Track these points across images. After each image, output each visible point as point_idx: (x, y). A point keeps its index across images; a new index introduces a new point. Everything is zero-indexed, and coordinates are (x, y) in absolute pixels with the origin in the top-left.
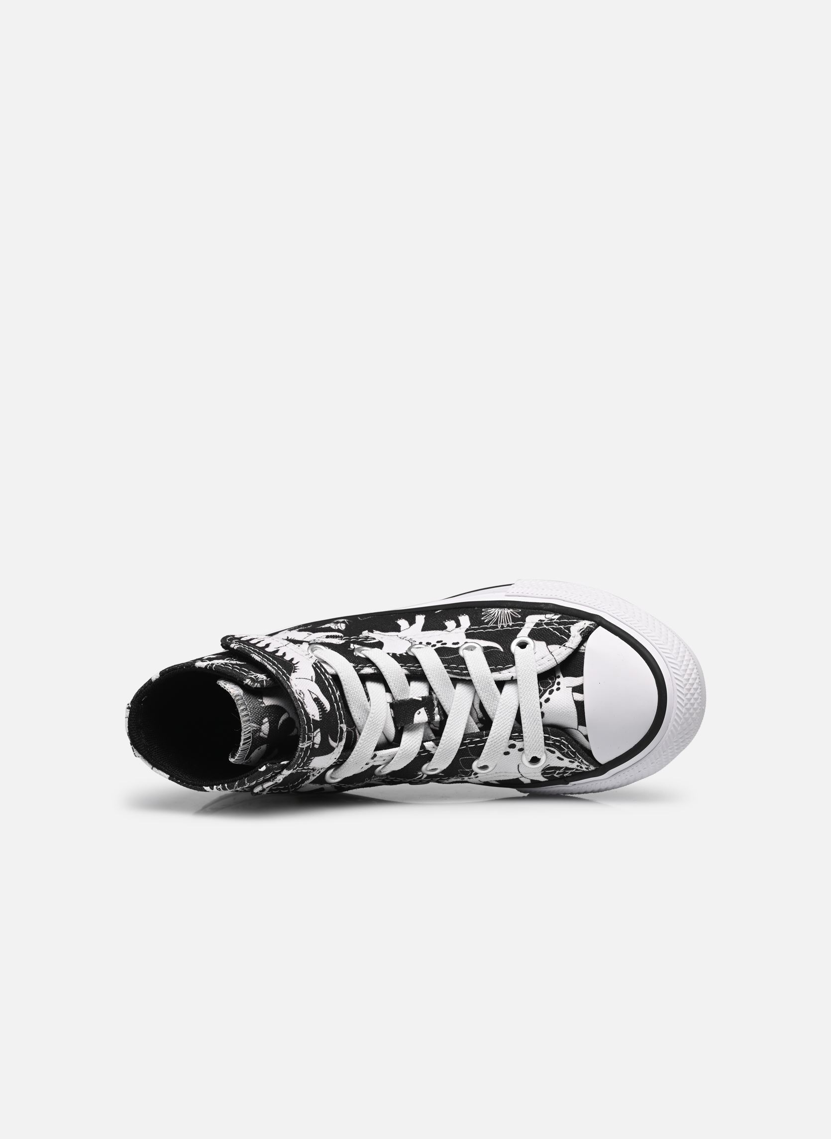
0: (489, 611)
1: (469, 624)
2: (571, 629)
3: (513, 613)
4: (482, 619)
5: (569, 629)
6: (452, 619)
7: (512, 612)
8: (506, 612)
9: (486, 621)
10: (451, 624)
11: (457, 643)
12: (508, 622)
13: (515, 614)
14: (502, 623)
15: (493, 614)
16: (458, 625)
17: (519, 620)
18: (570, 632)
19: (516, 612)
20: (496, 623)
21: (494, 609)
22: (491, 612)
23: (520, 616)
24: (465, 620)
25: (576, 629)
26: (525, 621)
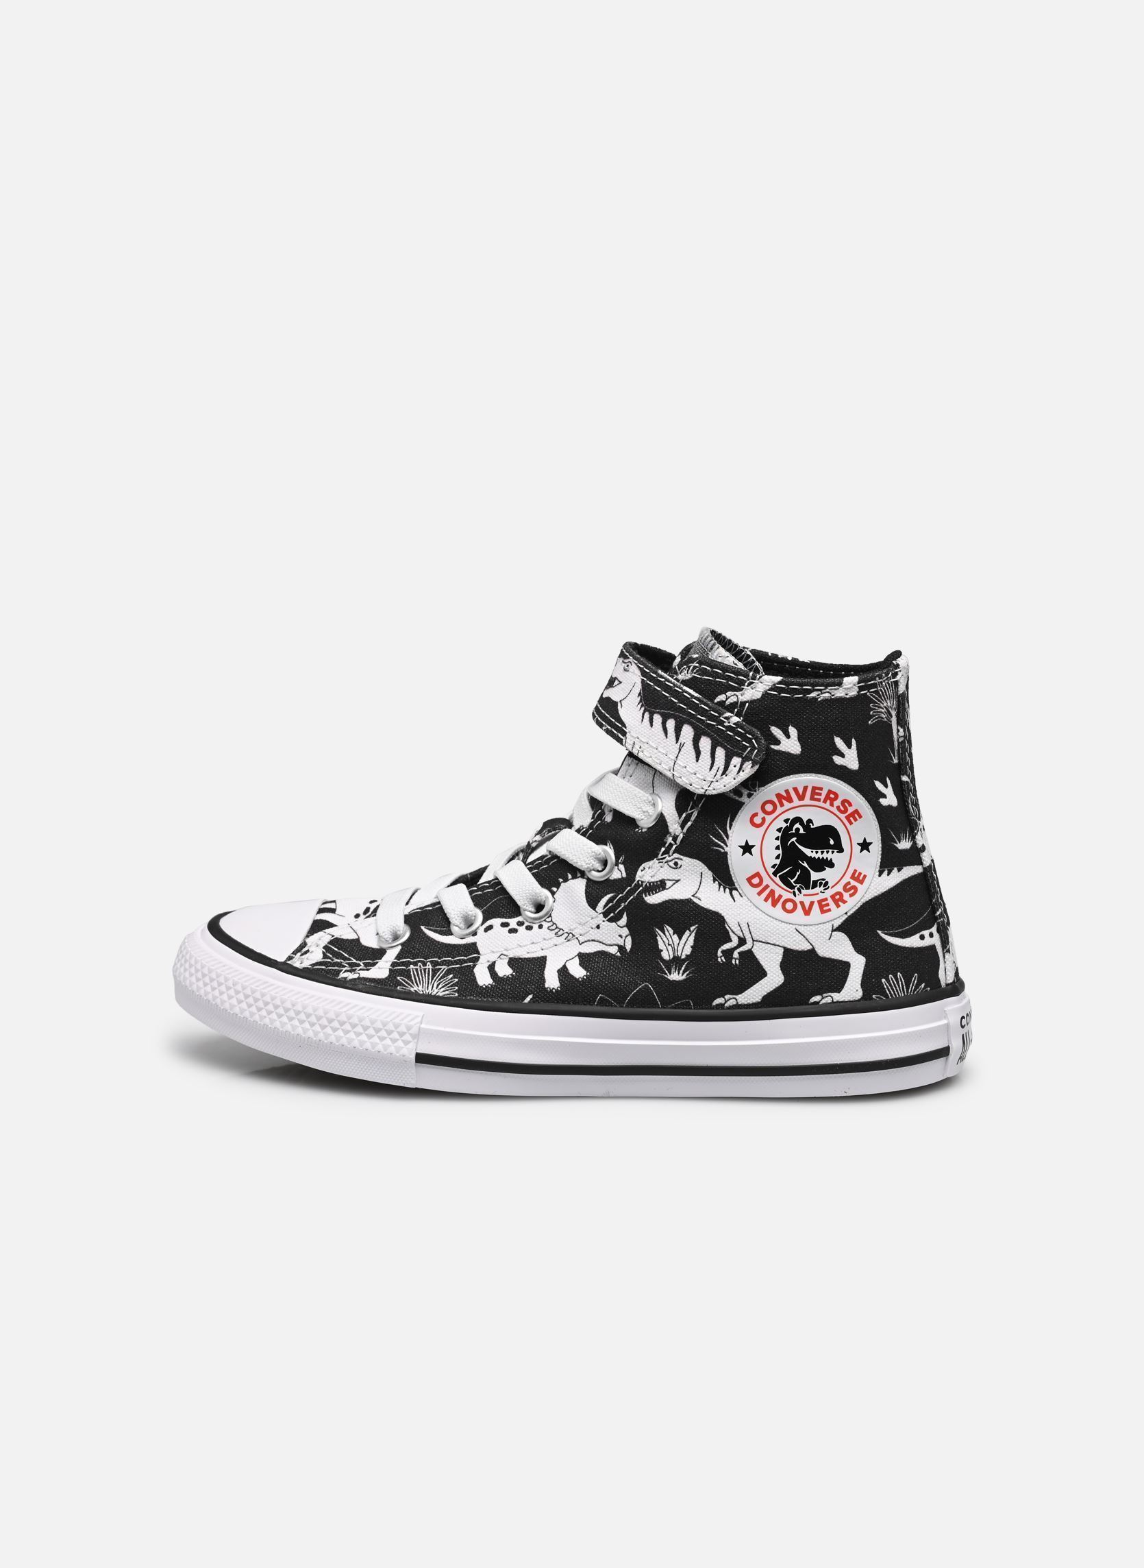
0: (447, 992)
1: (476, 970)
2: (322, 956)
3: (409, 984)
4: (456, 980)
5: (325, 956)
6: (502, 978)
7: (411, 986)
8: (420, 988)
9: (451, 976)
10: (504, 970)
11: (487, 930)
12: (417, 970)
13: (407, 983)
14: (425, 970)
15: (440, 986)
16: (492, 968)
17: (402, 973)
18: (323, 952)
19: (405, 986)
20: (435, 972)
21: (440, 994)
22: (443, 989)
23: (398, 978)
24: (483, 978)
25: (315, 955)
26: (390, 970)
